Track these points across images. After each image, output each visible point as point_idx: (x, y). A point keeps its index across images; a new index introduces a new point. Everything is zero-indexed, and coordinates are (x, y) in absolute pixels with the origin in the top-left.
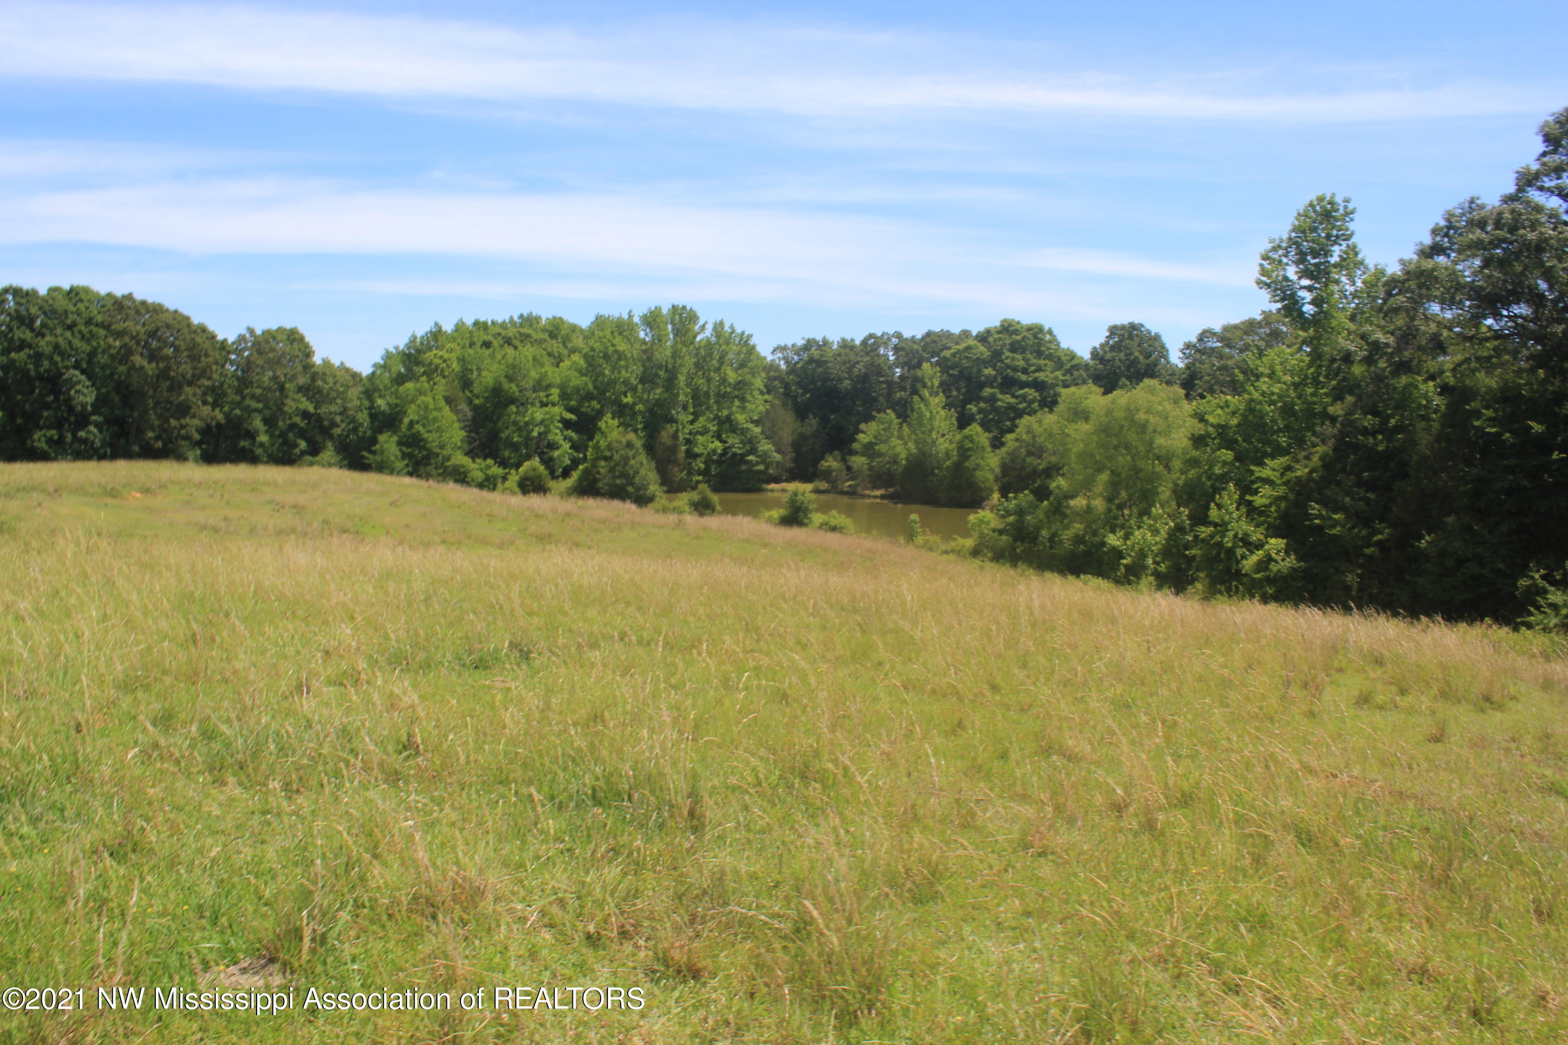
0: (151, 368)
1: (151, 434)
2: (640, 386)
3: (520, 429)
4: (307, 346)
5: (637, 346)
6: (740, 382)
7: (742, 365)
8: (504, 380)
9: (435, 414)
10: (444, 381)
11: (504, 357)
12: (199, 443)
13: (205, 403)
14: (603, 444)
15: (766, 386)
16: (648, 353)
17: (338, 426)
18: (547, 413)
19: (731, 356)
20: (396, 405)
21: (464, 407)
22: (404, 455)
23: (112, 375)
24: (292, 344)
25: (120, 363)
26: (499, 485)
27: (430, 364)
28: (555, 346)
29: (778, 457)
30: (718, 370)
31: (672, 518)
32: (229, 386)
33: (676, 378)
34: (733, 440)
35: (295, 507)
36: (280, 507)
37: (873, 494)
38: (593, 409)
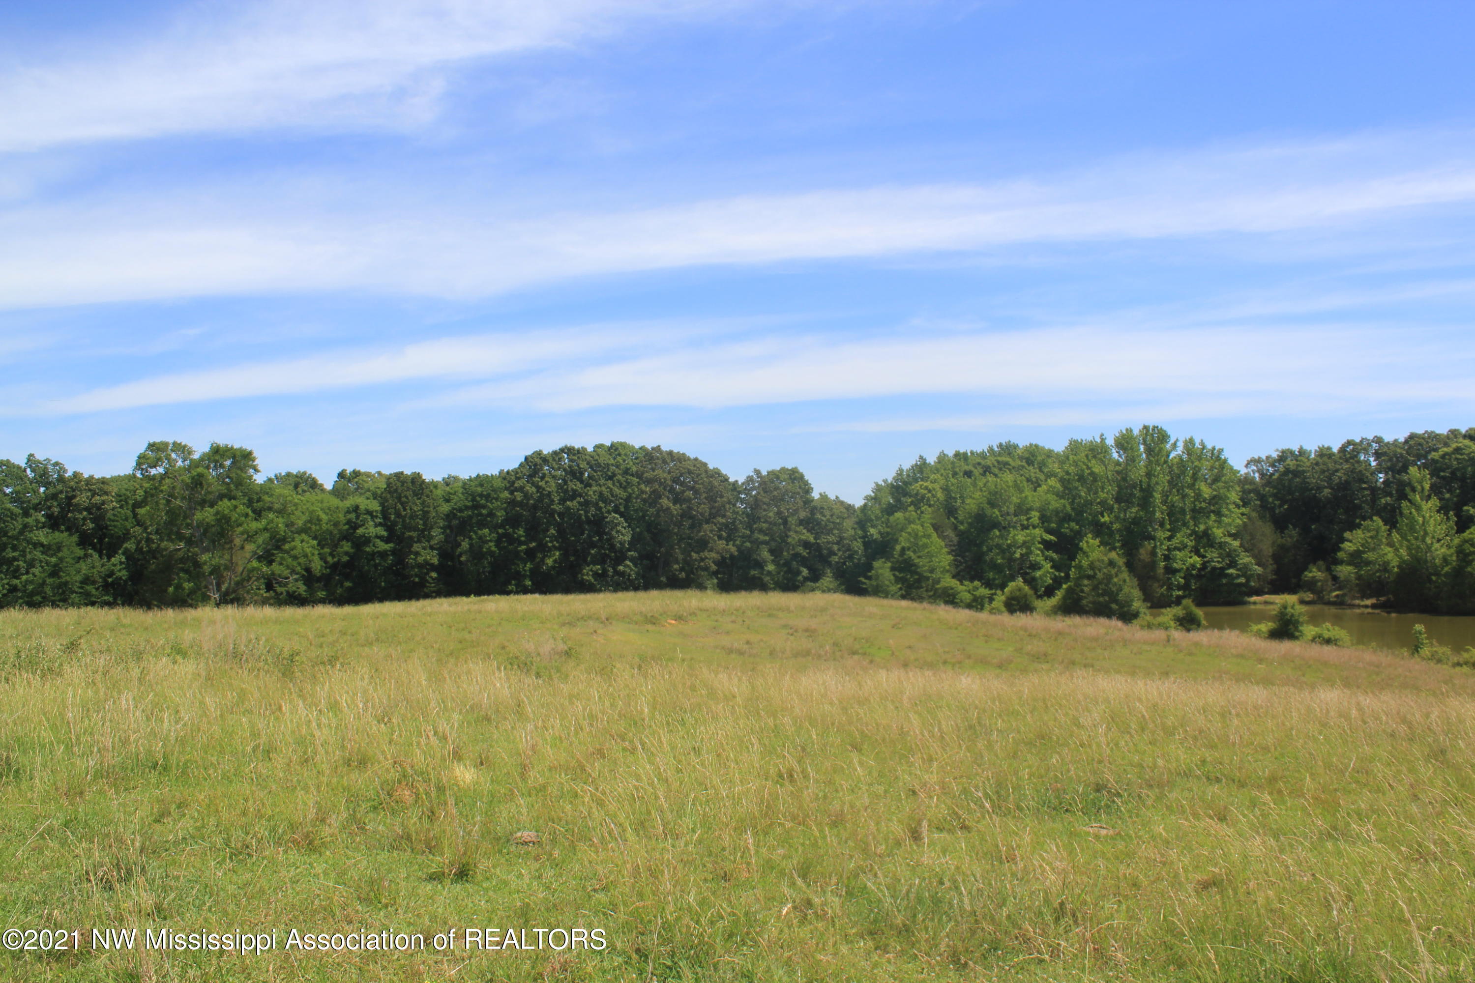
0: (675, 509)
1: (676, 566)
2: (1116, 506)
3: (1003, 551)
4: (806, 483)
5: (1111, 467)
6: (1215, 497)
7: (1216, 480)
8: (986, 506)
9: (925, 540)
10: (930, 510)
11: (985, 485)
12: (715, 573)
13: (720, 538)
14: (1085, 563)
15: (1242, 499)
16: (1122, 475)
17: (835, 554)
18: (1027, 535)
19: (1204, 471)
20: (888, 533)
21: (950, 533)
22: (898, 580)
23: (644, 516)
24: (793, 483)
25: (650, 505)
26: (986, 605)
27: (917, 494)
28: (1032, 472)
29: (1259, 570)
30: (1192, 486)
31: (1160, 634)
32: (741, 522)
33: (1152, 496)
34: (1212, 555)
35: (807, 630)
36: (793, 631)
37: (1362, 603)
38: (1071, 530)
